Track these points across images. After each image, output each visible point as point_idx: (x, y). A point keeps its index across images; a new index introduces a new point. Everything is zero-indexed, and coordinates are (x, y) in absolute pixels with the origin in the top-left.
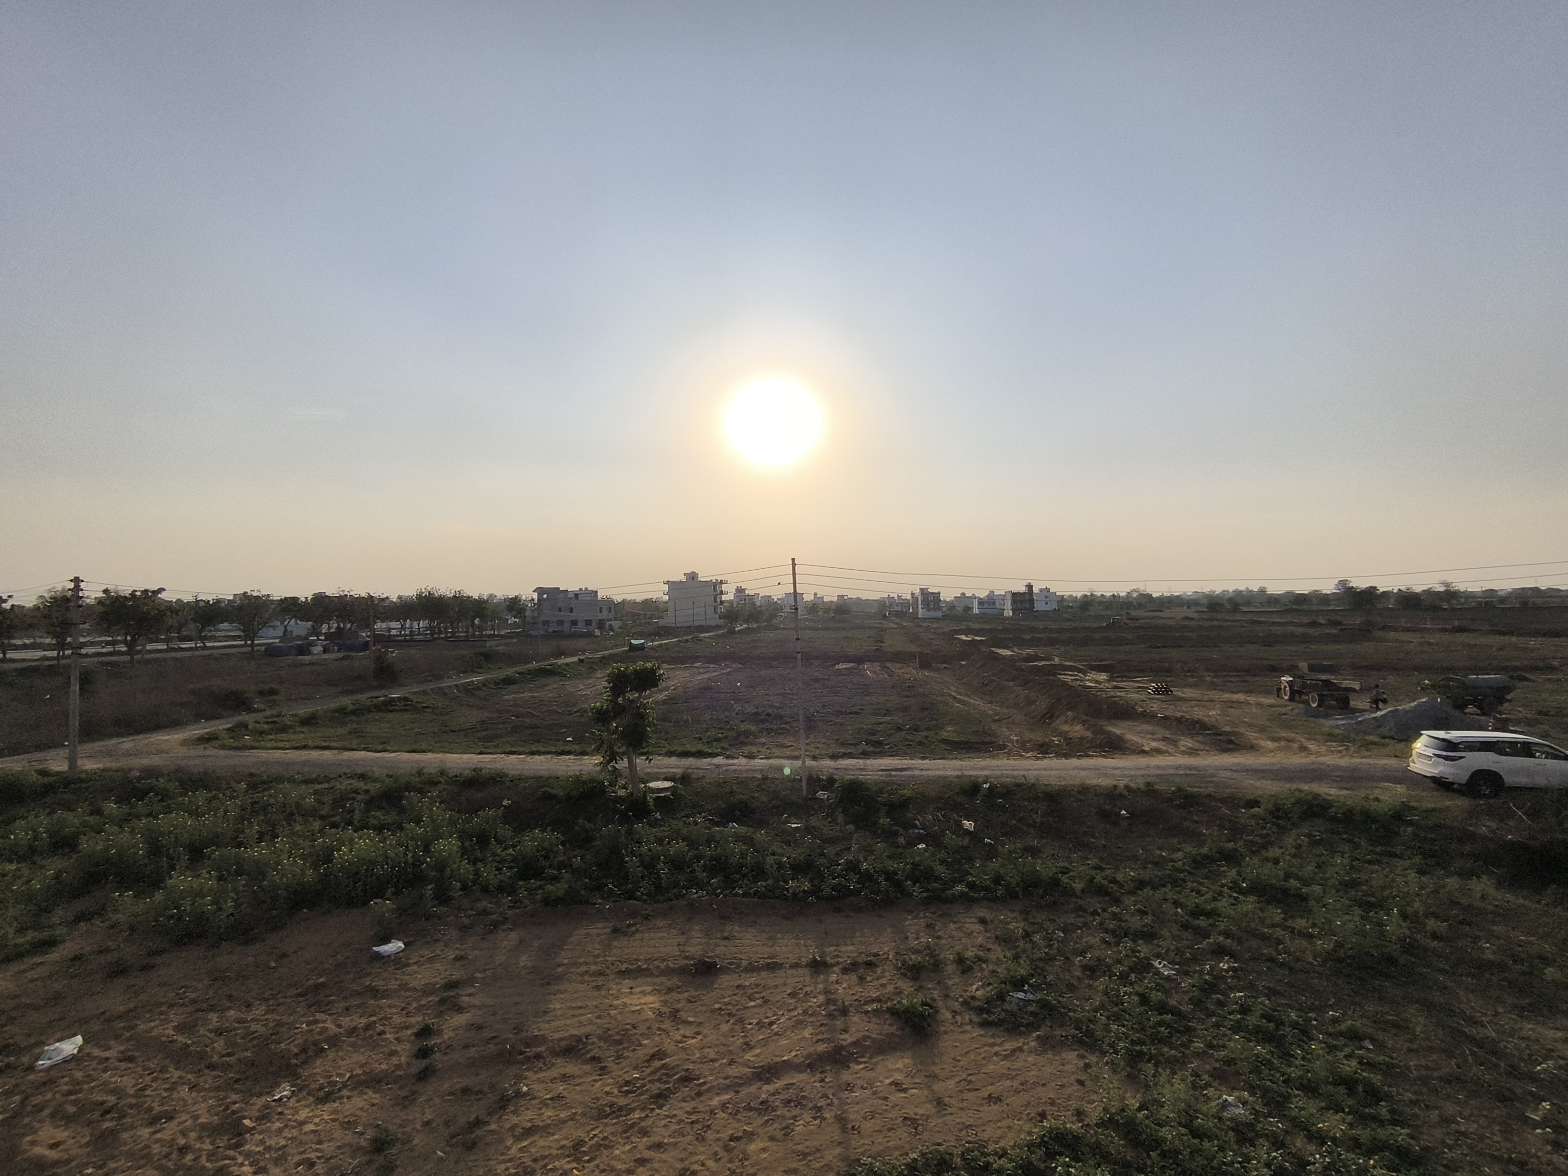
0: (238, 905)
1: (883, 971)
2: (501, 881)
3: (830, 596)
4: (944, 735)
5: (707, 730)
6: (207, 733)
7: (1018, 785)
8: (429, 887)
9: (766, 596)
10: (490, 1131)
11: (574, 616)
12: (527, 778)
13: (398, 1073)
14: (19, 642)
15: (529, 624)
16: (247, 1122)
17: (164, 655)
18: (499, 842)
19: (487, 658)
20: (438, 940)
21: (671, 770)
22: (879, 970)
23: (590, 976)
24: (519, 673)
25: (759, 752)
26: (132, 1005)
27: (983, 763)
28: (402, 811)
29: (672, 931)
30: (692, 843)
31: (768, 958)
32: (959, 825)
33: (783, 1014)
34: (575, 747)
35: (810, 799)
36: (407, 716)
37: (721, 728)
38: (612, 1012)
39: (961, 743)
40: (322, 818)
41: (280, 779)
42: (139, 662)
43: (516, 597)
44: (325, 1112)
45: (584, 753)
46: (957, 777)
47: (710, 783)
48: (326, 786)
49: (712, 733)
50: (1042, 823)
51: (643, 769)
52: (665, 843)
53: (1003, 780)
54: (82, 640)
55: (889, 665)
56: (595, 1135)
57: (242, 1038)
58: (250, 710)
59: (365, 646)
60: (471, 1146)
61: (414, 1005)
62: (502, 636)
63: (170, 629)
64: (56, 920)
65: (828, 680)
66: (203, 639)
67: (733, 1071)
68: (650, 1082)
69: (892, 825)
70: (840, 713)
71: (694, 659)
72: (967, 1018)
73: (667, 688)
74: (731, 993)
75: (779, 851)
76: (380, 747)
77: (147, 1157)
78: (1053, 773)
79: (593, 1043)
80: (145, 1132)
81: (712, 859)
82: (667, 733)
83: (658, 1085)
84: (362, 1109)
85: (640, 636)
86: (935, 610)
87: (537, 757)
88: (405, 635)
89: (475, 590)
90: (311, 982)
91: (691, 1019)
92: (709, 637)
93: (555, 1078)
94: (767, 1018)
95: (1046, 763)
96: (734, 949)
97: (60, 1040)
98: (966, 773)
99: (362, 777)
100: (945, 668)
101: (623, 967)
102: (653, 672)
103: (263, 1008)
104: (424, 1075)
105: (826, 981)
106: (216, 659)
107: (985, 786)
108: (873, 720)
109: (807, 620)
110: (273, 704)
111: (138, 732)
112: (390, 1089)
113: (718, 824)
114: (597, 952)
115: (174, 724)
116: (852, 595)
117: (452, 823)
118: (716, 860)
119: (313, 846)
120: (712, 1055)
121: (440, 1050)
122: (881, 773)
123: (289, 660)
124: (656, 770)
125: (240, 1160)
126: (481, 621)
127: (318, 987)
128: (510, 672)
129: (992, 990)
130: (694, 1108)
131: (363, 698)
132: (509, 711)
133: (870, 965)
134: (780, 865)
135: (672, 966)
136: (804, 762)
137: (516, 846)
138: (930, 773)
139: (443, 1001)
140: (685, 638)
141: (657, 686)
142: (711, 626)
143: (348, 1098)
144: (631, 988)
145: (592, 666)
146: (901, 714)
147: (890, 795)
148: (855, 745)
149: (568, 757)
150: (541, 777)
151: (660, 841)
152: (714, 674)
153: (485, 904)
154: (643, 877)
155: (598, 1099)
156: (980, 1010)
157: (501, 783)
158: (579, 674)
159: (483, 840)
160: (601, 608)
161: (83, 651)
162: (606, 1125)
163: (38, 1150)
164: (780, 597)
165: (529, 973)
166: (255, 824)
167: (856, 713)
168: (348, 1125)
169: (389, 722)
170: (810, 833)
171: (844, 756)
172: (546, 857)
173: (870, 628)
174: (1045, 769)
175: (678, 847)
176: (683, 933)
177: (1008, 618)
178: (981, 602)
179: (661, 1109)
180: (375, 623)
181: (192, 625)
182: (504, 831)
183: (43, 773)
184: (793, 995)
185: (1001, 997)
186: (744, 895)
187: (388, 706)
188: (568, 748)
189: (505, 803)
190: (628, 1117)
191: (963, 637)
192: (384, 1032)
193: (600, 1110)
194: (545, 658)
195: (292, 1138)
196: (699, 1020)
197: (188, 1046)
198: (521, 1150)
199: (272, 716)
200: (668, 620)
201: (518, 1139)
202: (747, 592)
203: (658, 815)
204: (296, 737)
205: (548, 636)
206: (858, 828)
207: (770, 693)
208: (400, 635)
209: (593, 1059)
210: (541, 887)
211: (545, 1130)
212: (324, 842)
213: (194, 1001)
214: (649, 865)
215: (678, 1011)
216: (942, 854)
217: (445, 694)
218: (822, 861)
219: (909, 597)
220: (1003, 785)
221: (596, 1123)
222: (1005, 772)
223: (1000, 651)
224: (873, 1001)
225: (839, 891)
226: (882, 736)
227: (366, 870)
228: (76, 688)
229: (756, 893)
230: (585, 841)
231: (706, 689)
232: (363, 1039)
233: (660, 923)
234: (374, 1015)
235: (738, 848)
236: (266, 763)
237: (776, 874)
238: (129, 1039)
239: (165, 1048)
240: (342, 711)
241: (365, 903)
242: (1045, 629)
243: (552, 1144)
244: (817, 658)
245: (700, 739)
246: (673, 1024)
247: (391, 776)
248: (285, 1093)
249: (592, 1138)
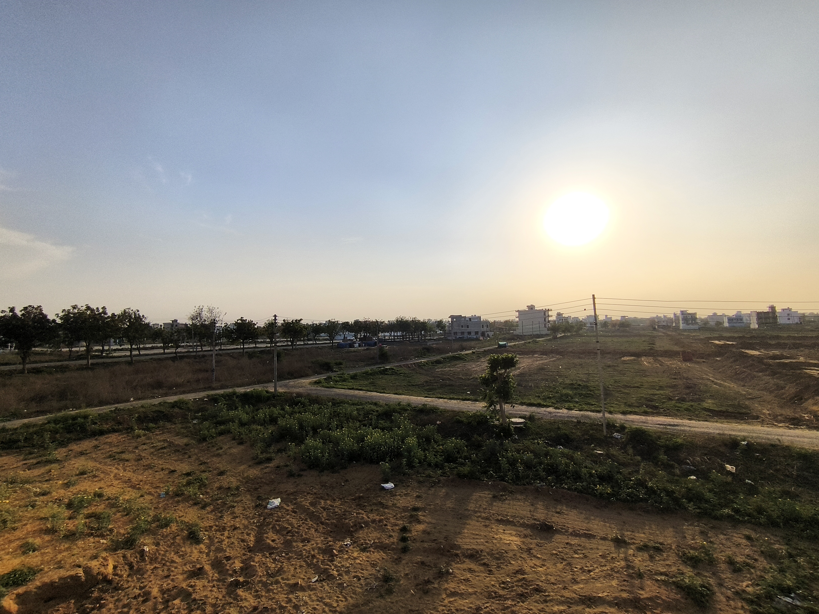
0: (330, 455)
1: (668, 556)
2: (437, 462)
3: (616, 316)
4: (705, 405)
5: (542, 393)
6: (317, 380)
7: (772, 445)
8: (404, 460)
9: (575, 317)
10: (434, 588)
11: (469, 329)
12: (448, 411)
13: (393, 546)
14: (259, 340)
15: (447, 333)
16: (334, 551)
17: (302, 347)
18: (436, 442)
19: (428, 351)
20: (409, 486)
21: (523, 413)
22: (665, 555)
23: (482, 519)
24: (443, 358)
25: (574, 406)
26: (295, 490)
27: (740, 427)
28: (392, 422)
29: (526, 502)
30: (537, 455)
31: (585, 530)
32: (724, 468)
33: (597, 567)
34: (472, 397)
35: (609, 437)
36: (393, 377)
37: (551, 392)
38: (494, 541)
39: (720, 411)
40: (360, 421)
41: (342, 402)
42: (295, 349)
43: (441, 321)
44: (364, 555)
45: (476, 400)
46: (719, 434)
47: (545, 422)
48: (361, 407)
49: (546, 394)
50: (798, 476)
51: (508, 411)
52: (521, 452)
53: (759, 441)
54: (277, 340)
55: (660, 358)
56: (487, 607)
57: (332, 514)
58: (332, 371)
59: (375, 344)
60: (426, 592)
61: (399, 515)
62: (434, 339)
63: (304, 337)
64: (271, 451)
65: (617, 366)
66: (316, 340)
67: (567, 594)
68: (517, 585)
69: (669, 460)
70: (626, 387)
71: (533, 352)
72: (740, 604)
73: (519, 368)
74: (563, 546)
75: (590, 466)
76: (382, 391)
77: (301, 555)
78: (806, 440)
79: (485, 556)
80: (301, 545)
81: (548, 465)
82: (520, 392)
83: (521, 589)
84: (379, 559)
85: (504, 340)
86: (692, 324)
87: (453, 401)
88: (392, 339)
89: (421, 318)
90: (357, 495)
91: (539, 556)
92: (542, 341)
93: (465, 569)
94: (587, 567)
95: (798, 432)
96: (564, 521)
97: (274, 498)
98: (726, 432)
99: (376, 404)
100: (704, 362)
101: (500, 518)
102: (512, 359)
103: (340, 502)
104: (405, 550)
105: (625, 553)
106: (320, 349)
107: (743, 443)
108: (651, 392)
109: (602, 331)
110: (341, 369)
111: (295, 378)
112: (390, 553)
113: (551, 446)
114: (484, 507)
115: (306, 376)
116: (631, 315)
117: (414, 430)
118: (550, 466)
119: (357, 434)
120: (553, 580)
121: (411, 540)
122: (658, 426)
123: (346, 350)
124: (515, 412)
125: (333, 567)
126: (424, 332)
127: (360, 498)
128: (438, 357)
129: (761, 590)
130: (543, 608)
131: (375, 367)
132: (439, 377)
133: (658, 550)
134: (591, 475)
135: (527, 522)
136: (604, 415)
137: (443, 445)
138: (696, 429)
139: (411, 516)
140: (528, 341)
141: (514, 366)
142: (542, 335)
143: (373, 552)
144: (504, 530)
145: (478, 356)
146: (672, 390)
147: (667, 440)
148: (638, 407)
149: (468, 402)
150: (455, 411)
151: (518, 451)
152: (546, 361)
153: (430, 472)
154: (509, 470)
155: (488, 587)
156: (751, 602)
157: (436, 412)
158: (472, 359)
159: (428, 440)
160: (483, 326)
161: (278, 344)
162: (493, 603)
163: (269, 541)
164: (584, 318)
165: (451, 511)
166: (335, 421)
167: (638, 387)
168: (374, 565)
169: (386, 379)
170: (610, 458)
171: (630, 413)
172: (458, 452)
173: (645, 336)
174: (798, 437)
175: (528, 456)
176: (532, 505)
177: (754, 330)
178: (730, 320)
179: (523, 603)
180: (379, 333)
181: (312, 334)
182: (438, 437)
183: (267, 392)
184: (603, 556)
185: (770, 597)
186: (569, 489)
187: (384, 372)
188: (468, 397)
189: (438, 422)
190: (505, 602)
191: (717, 342)
192: (386, 525)
193: (489, 593)
194: (456, 351)
195: (351, 564)
196: (543, 558)
197: (314, 512)
198: (450, 602)
199: (340, 374)
200: (518, 332)
201: (449, 596)
202: (563, 315)
203: (516, 437)
204: (349, 384)
205: (456, 340)
206: (643, 459)
207: (580, 372)
208: (389, 339)
209: (484, 564)
210: (456, 468)
211: (461, 595)
212: (361, 432)
213: (315, 494)
214: (513, 463)
215: (531, 549)
216: (710, 486)
217: (409, 367)
218: (619, 476)
219: (672, 316)
220: (759, 444)
221: (487, 600)
222: (761, 435)
223: (747, 351)
224: (662, 574)
225: (632, 497)
226: (657, 402)
227: (378, 448)
228: (276, 359)
229: (576, 489)
230: (478, 446)
231: (541, 369)
232: (379, 526)
233: (519, 497)
234: (383, 516)
235: (564, 461)
236: (338, 395)
237: (588, 480)
238: (295, 504)
239: (305, 510)
240: (366, 373)
241: (378, 463)
242: (789, 337)
243: (465, 604)
244: (609, 353)
245: (539, 397)
246: (528, 556)
247: (387, 405)
248: (349, 543)
249: (485, 608)
